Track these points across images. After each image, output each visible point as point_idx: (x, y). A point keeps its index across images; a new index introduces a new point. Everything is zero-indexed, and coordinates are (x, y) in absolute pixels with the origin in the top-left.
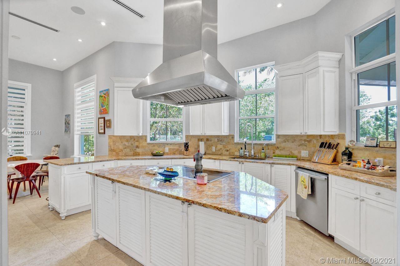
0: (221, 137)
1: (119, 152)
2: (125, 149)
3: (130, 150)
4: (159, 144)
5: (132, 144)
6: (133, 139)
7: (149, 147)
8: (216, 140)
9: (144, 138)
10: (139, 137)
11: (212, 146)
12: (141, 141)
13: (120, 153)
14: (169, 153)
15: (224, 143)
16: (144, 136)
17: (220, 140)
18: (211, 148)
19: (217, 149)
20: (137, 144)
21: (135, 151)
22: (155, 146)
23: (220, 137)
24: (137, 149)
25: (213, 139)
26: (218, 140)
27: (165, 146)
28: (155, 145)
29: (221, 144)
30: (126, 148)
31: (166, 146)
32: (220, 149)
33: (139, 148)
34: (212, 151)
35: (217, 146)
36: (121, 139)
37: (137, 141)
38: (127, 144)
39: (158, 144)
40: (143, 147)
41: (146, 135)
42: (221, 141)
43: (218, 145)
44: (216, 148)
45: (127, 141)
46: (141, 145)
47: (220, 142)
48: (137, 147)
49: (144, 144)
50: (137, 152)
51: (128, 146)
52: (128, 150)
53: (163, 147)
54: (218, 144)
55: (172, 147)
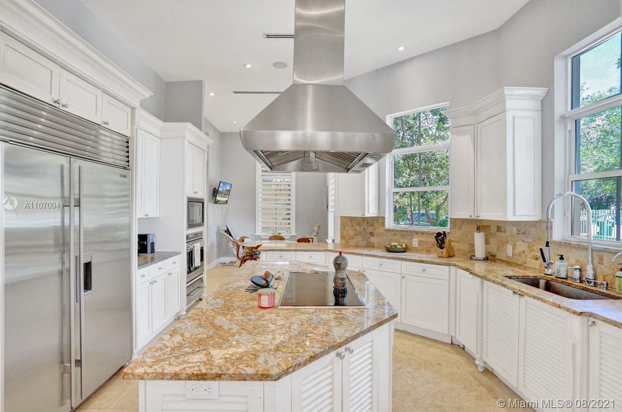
0: (525, 225)
1: (349, 239)
2: (357, 237)
3: (362, 238)
4: (403, 231)
5: (365, 230)
6: (366, 222)
7: (388, 236)
8: (515, 229)
9: (381, 219)
10: (374, 219)
11: (507, 242)
12: (376, 224)
13: (351, 242)
14: (420, 248)
15: (531, 240)
16: (380, 217)
17: (523, 230)
18: (505, 247)
19: (517, 251)
20: (370, 229)
21: (369, 240)
22: (396, 234)
23: (523, 225)
24: (372, 238)
25: (508, 228)
26: (518, 230)
27: (412, 235)
28: (398, 233)
29: (524, 242)
30: (357, 235)
31: (415, 235)
32: (521, 252)
33: (373, 236)
34: (506, 253)
35: (515, 245)
36: (351, 221)
37: (371, 226)
38: (358, 228)
39: (400, 231)
40: (379, 235)
41: (382, 216)
42: (524, 233)
43: (518, 243)
44: (514, 248)
45: (359, 224)
46: (376, 231)
47: (521, 236)
48: (372, 234)
49: (381, 230)
50: (371, 241)
51: (360, 232)
52: (359, 238)
53: (410, 237)
54: (518, 240)
55: (424, 238)
